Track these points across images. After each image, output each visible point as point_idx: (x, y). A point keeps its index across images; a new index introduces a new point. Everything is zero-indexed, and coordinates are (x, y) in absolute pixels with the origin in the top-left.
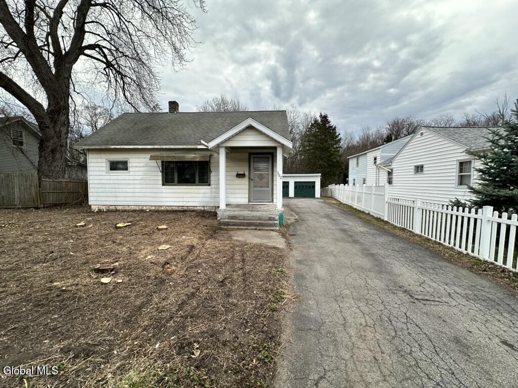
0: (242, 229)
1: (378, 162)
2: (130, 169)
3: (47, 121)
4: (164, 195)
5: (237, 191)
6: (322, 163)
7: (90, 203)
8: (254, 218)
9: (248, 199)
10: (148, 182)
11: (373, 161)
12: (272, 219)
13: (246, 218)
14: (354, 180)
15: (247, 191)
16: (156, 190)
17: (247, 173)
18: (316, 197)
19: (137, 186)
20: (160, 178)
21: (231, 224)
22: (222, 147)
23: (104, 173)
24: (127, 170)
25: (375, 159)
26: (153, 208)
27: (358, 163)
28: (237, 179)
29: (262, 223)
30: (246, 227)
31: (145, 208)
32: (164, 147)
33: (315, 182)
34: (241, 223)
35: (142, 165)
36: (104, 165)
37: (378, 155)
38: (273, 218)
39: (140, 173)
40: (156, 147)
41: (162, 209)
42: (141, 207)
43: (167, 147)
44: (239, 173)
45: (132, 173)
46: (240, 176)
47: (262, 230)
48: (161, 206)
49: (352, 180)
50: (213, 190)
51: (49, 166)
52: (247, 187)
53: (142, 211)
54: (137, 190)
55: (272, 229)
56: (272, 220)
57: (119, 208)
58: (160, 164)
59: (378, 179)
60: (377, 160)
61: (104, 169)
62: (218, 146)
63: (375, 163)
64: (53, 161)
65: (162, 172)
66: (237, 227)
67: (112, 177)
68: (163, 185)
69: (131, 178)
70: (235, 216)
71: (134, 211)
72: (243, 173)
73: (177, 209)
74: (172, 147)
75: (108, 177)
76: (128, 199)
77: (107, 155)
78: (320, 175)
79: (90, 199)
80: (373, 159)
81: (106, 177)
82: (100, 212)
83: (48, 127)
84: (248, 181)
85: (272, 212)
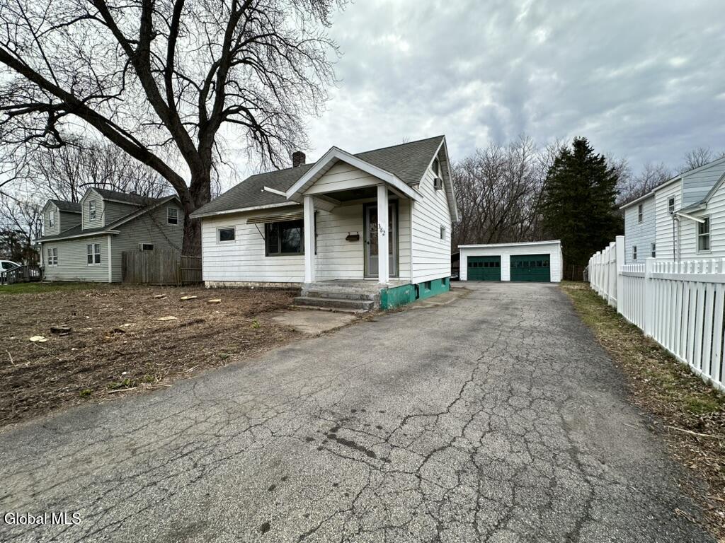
0: (312, 309)
1: (678, 207)
2: (237, 238)
3: (188, 196)
4: (267, 268)
5: (349, 261)
6: (573, 223)
7: (204, 279)
8: (340, 296)
9: (363, 272)
10: (253, 252)
11: (667, 206)
12: (365, 297)
13: (330, 295)
14: (635, 248)
15: (362, 261)
16: (259, 263)
17: (361, 234)
18: (552, 280)
19: (243, 258)
20: (264, 247)
21: (307, 302)
22: (307, 196)
23: (214, 245)
24: (234, 239)
25: (672, 202)
26: (258, 285)
27: (641, 216)
28: (348, 243)
29: (346, 303)
30: (319, 307)
31: (249, 285)
32: (264, 207)
33: (549, 255)
34: (319, 301)
35: (247, 232)
36: (214, 235)
37: (677, 194)
38: (367, 296)
39: (245, 242)
40: (256, 208)
41: (266, 286)
42: (245, 283)
43: (267, 206)
44: (352, 234)
45: (238, 243)
46: (352, 238)
47: (337, 312)
48: (265, 283)
49: (632, 249)
50: (320, 260)
51: (191, 242)
52: (361, 254)
53: (247, 288)
54: (243, 263)
55: (353, 311)
56: (364, 300)
57: (227, 284)
58: (263, 230)
59: (677, 243)
60: (676, 203)
61: (214, 239)
62: (301, 194)
63: (672, 209)
64: (194, 237)
65: (266, 239)
66: (307, 307)
67: (222, 249)
68: (267, 255)
69: (237, 248)
70: (317, 293)
71: (240, 288)
72: (356, 234)
73: (279, 286)
74: (272, 206)
75: (218, 249)
76: (234, 274)
77: (217, 223)
78: (559, 242)
79: (204, 274)
80: (667, 202)
81: (215, 249)
82: (211, 288)
83: (189, 202)
84: (362, 245)
85: (371, 287)
